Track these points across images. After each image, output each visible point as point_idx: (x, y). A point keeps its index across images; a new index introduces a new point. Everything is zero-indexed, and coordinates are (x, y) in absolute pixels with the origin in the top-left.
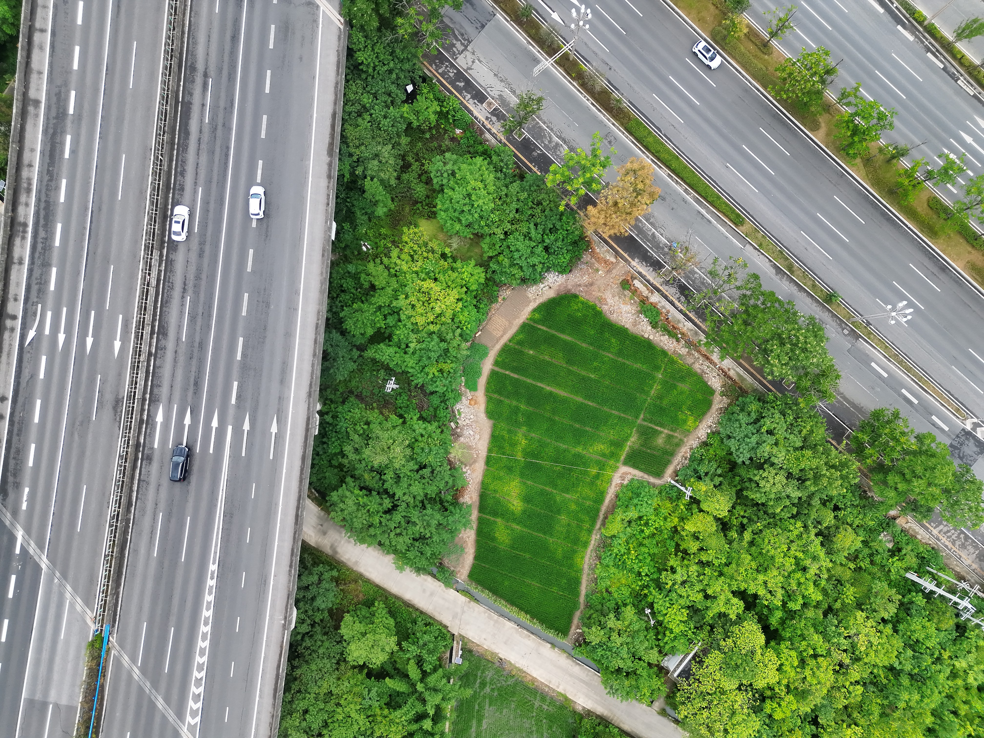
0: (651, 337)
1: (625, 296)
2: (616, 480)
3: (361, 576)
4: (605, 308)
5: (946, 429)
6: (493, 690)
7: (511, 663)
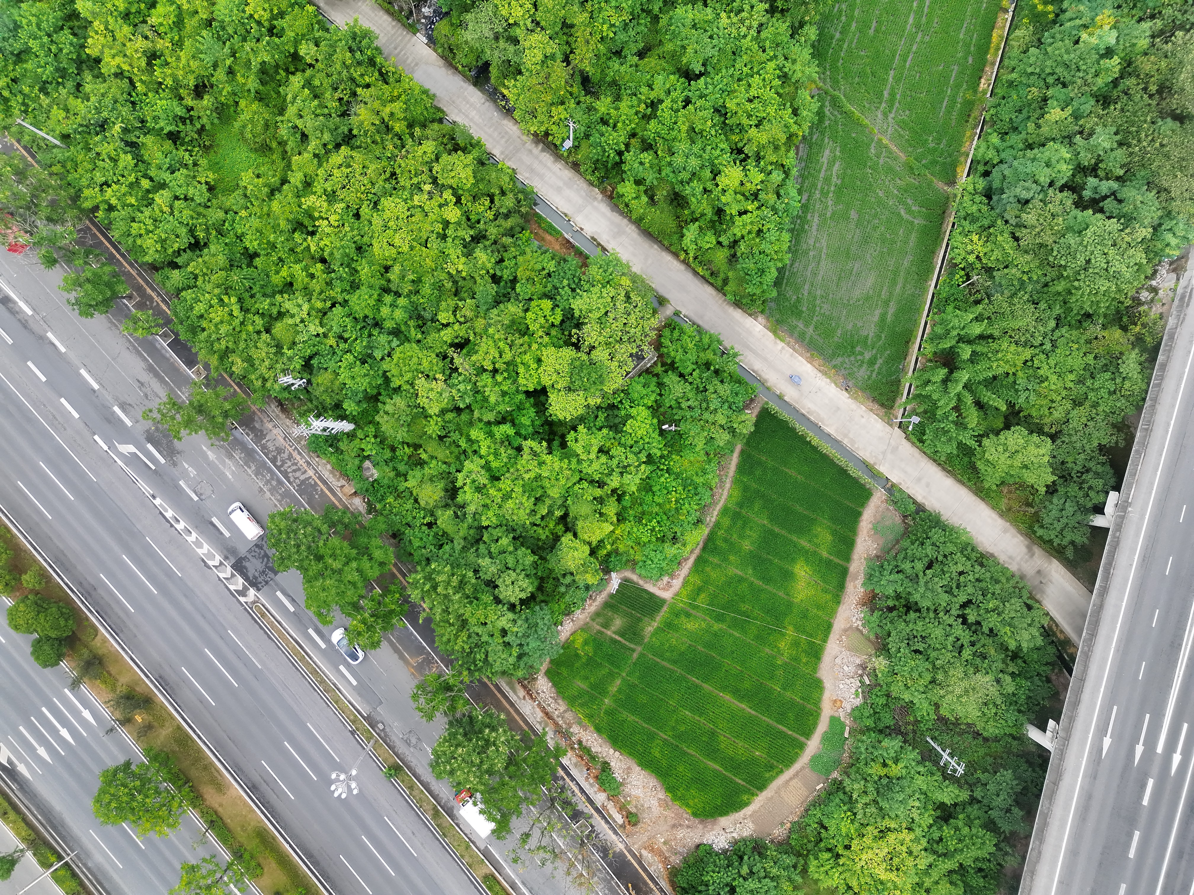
0: (611, 751)
1: (636, 807)
2: (677, 583)
3: (1002, 514)
4: (661, 795)
5: (279, 593)
6: (861, 354)
7: (836, 384)
